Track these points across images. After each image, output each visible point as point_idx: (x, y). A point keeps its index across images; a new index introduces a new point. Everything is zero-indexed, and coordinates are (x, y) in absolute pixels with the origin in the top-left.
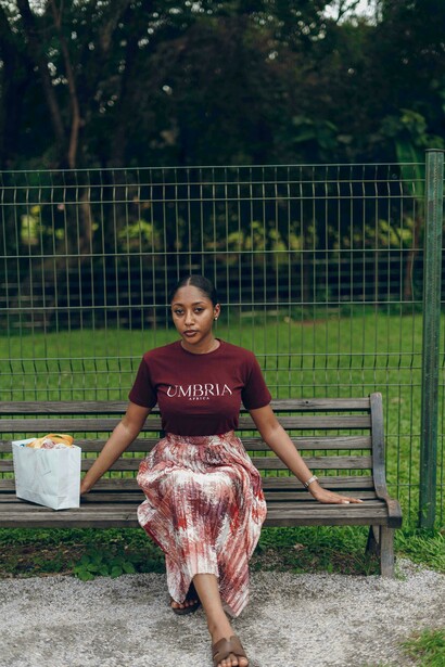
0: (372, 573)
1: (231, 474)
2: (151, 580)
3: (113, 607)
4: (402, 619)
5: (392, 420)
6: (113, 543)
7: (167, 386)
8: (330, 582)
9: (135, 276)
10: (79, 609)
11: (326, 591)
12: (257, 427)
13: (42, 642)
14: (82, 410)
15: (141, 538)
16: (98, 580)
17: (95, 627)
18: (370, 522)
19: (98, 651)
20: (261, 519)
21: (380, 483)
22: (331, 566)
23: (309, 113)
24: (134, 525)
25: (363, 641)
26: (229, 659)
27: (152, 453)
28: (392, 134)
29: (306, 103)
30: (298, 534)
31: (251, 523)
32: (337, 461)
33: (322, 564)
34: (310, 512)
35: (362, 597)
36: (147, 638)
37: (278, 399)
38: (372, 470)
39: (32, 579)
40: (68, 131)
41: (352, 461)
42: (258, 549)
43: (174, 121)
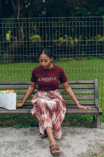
0: (94, 127)
1: (56, 101)
2: (35, 129)
3: (25, 136)
4: (102, 140)
5: (100, 86)
6: (26, 119)
7: (39, 78)
8: (83, 130)
9: (35, 49)
10: (16, 137)
11: (82, 132)
12: (64, 88)
13: (5, 146)
14: (17, 83)
15: (33, 117)
16: (21, 129)
17: (20, 142)
18: (94, 114)
19: (20, 149)
20: (65, 113)
21: (97, 103)
22: (83, 126)
23: (80, 6)
24: (31, 114)
25: (91, 146)
26: (55, 151)
27: (36, 95)
28: (101, 12)
29: (79, 4)
30: (75, 116)
31: (62, 114)
32: (85, 97)
33: (81, 125)
34: (78, 111)
35: (91, 134)
36: (33, 145)
37: (70, 80)
38: (95, 100)
39: (3, 129)
40: (17, 11)
41: (89, 97)
42: (64, 121)
43: (45, 9)
